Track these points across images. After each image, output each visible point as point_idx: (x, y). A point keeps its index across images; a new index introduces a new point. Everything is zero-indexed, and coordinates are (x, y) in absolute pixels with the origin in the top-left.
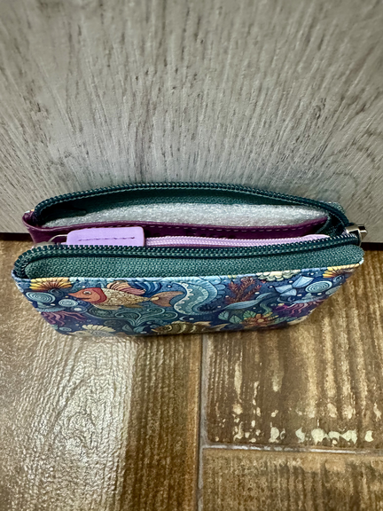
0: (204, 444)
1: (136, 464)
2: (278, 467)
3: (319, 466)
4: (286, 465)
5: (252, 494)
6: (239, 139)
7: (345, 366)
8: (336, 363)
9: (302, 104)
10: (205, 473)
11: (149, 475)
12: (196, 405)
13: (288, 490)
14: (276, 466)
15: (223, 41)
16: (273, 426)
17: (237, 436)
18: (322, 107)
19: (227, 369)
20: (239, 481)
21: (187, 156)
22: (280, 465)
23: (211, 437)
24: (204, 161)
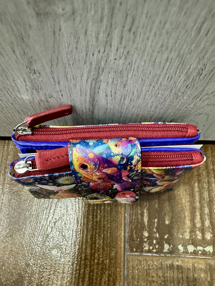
0: (127, 252)
1: (90, 262)
2: (168, 265)
3: (191, 265)
4: (173, 264)
5: (154, 279)
6: (151, 87)
7: (207, 211)
8: (202, 208)
9: (192, 67)
10: (128, 268)
11: (97, 269)
12: (123, 231)
13: (173, 278)
14: (167, 265)
15: (147, 32)
16: (166, 243)
17: (145, 248)
18: (204, 69)
19: (139, 212)
20: (147, 272)
21: (120, 96)
22: (170, 264)
23: (131, 248)
24: (130, 99)
